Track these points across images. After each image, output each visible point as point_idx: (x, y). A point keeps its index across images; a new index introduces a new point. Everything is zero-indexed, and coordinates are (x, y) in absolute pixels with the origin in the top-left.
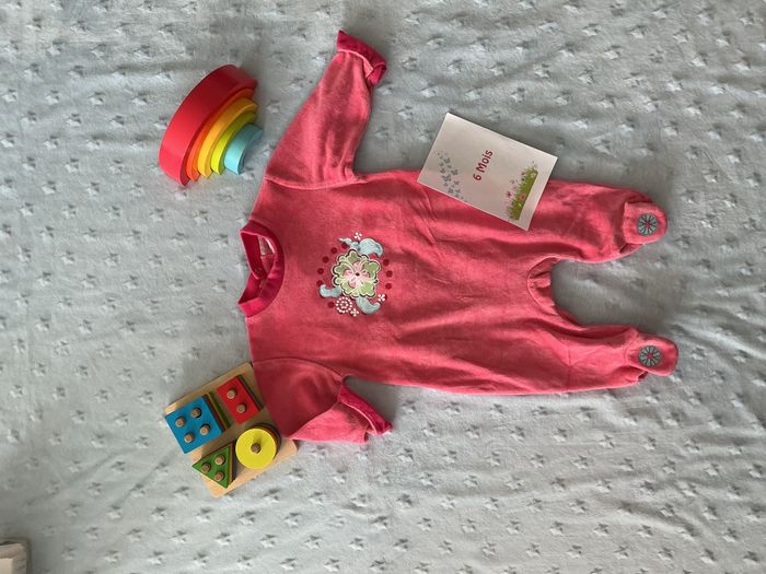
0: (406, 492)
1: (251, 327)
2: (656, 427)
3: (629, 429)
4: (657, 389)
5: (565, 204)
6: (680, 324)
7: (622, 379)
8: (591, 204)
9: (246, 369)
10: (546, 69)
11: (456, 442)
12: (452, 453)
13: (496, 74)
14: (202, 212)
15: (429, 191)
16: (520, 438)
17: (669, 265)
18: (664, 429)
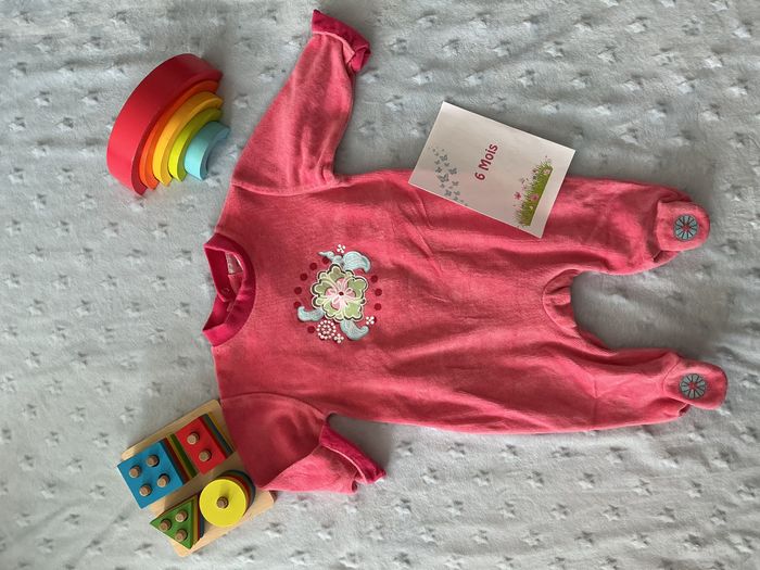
0: (404, 550)
1: (218, 358)
2: (702, 469)
3: (669, 472)
4: (702, 425)
5: (586, 205)
6: (728, 346)
7: (660, 413)
8: (617, 204)
9: (213, 407)
10: (559, 47)
11: (462, 491)
12: (458, 503)
13: (500, 55)
14: (162, 225)
15: (422, 194)
16: (539, 485)
17: (713, 275)
18: (711, 471)
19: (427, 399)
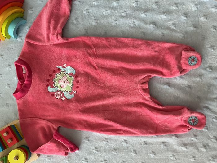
1: (18, 104)
2: (196, 151)
3: (184, 152)
4: (196, 135)
5: (156, 51)
6: (207, 105)
7: (180, 130)
8: (167, 51)
11: (107, 156)
12: (105, 160)
14: (1, 55)
16: (135, 155)
17: (203, 79)
18: (199, 152)
19: (95, 122)
